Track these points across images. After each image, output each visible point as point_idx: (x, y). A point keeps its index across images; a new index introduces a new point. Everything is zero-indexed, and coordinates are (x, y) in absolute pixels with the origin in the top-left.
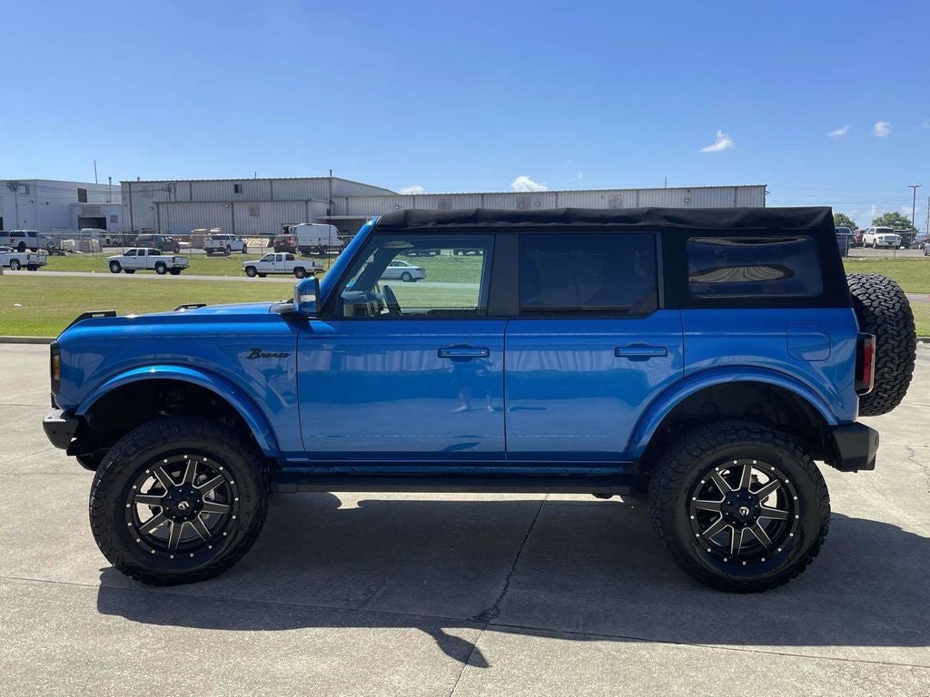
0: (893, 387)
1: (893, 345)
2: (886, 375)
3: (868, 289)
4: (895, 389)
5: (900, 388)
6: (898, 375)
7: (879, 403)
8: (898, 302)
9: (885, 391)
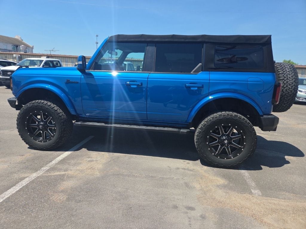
0: (288, 102)
1: (289, 88)
2: (285, 98)
3: (283, 67)
4: (288, 103)
5: (290, 103)
6: (290, 99)
7: (282, 108)
8: (294, 72)
9: (285, 104)
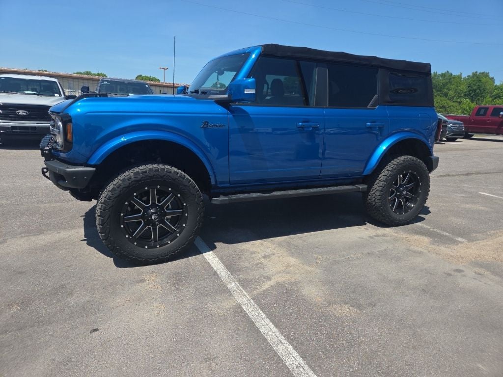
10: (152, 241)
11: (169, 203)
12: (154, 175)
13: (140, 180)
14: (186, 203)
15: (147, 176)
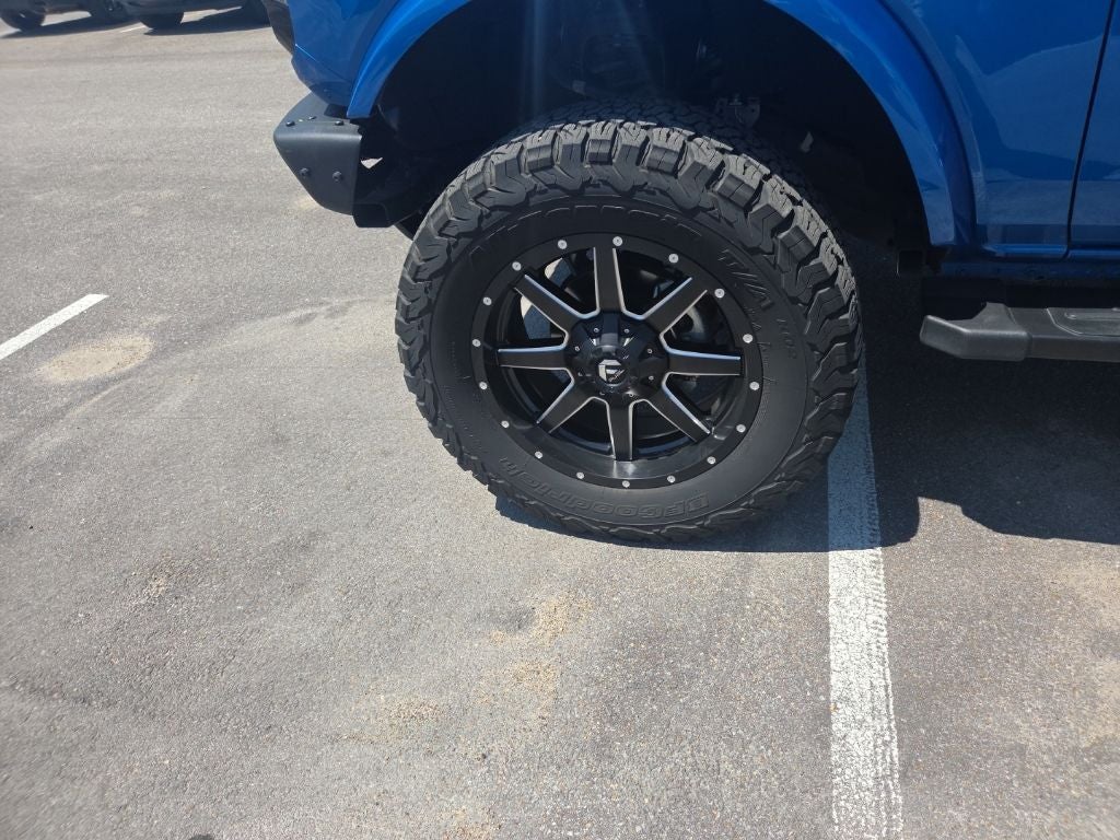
10: (610, 452)
11: (690, 311)
12: (586, 184)
13: (523, 206)
14: (753, 334)
15: (554, 186)
